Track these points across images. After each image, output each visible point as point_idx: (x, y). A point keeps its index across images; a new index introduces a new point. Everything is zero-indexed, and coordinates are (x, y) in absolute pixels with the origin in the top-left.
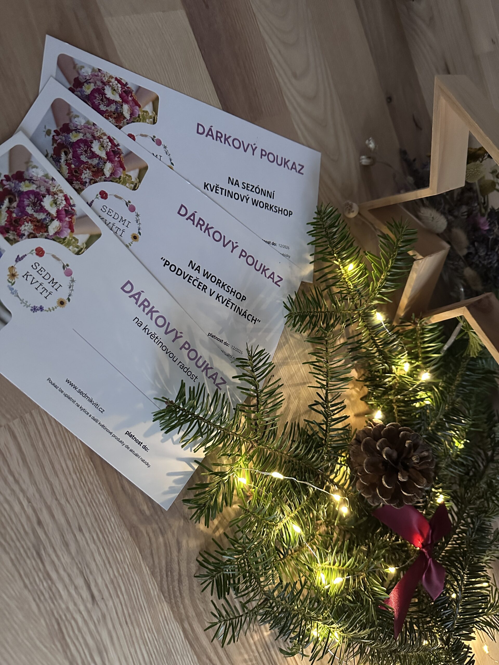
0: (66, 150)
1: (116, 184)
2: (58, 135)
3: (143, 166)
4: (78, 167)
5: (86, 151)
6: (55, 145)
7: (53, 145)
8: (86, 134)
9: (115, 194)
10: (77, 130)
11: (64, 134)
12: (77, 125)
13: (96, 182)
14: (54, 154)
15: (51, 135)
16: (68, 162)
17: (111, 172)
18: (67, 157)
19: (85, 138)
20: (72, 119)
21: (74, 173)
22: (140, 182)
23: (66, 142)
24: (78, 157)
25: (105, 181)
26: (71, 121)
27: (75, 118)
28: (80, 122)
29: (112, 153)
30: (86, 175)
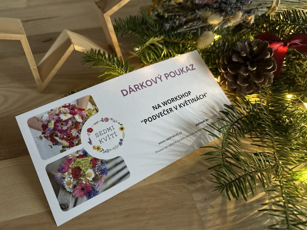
0: (55, 134)
1: (89, 119)
2: (45, 134)
3: (88, 98)
4: (67, 134)
5: (62, 124)
6: (49, 139)
7: (48, 140)
8: (54, 118)
9: (93, 124)
10: (49, 122)
11: (46, 130)
12: (46, 120)
13: (81, 130)
14: (53, 143)
15: (43, 137)
16: (61, 138)
17: (81, 118)
18: (59, 136)
19: (55, 120)
20: (42, 120)
21: (69, 139)
22: (96, 106)
23: (51, 132)
24: (62, 131)
25: (83, 125)
26: (42, 122)
27: (42, 118)
28: (46, 117)
29: (72, 111)
30: (74, 133)
